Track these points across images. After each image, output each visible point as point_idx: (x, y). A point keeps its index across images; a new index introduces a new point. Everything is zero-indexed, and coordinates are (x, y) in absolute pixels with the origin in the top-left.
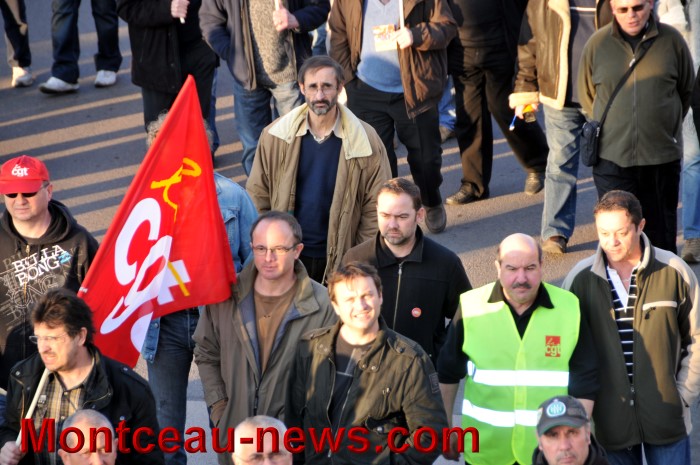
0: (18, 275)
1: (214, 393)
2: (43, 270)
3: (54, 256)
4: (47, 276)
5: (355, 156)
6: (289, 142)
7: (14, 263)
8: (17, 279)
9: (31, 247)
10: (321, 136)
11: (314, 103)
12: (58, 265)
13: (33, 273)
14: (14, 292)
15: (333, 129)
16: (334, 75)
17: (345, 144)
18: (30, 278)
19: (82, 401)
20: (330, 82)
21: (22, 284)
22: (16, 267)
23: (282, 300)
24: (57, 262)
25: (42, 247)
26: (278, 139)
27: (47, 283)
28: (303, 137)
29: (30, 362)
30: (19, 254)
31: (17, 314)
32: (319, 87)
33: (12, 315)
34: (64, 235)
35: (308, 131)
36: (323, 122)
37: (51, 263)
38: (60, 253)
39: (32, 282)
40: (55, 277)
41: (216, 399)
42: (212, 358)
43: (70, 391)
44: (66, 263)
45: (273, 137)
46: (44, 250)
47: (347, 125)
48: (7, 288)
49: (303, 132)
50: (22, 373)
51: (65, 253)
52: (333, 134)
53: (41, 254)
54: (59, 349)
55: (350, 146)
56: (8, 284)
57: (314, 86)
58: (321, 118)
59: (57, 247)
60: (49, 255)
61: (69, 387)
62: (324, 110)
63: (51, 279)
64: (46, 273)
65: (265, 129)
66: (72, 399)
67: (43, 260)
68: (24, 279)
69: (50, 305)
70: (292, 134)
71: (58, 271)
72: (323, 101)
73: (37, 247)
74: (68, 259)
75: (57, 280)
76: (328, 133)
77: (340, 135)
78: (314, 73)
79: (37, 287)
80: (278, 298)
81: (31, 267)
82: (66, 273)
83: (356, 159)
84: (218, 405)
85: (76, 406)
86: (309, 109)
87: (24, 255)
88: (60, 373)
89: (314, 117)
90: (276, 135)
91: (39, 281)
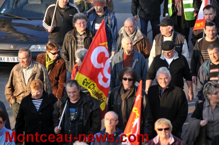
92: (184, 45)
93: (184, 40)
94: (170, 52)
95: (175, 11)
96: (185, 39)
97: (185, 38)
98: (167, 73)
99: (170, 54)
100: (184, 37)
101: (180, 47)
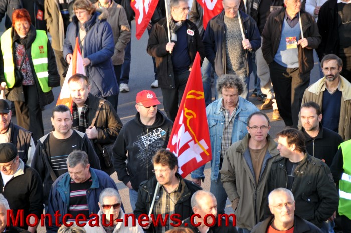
0: (144, 142)
1: (233, 195)
2: (154, 139)
3: (159, 133)
4: (156, 142)
5: (348, 99)
6: (318, 94)
7: (142, 137)
8: (144, 144)
9: (149, 130)
10: (332, 91)
11: (327, 76)
12: (161, 137)
13: (150, 140)
14: (143, 150)
15: (338, 87)
16: (337, 63)
17: (344, 94)
18: (149, 143)
19: (176, 198)
20: (334, 66)
21: (146, 146)
22: (143, 139)
23: (262, 151)
24: (160, 135)
25: (154, 129)
26: (313, 93)
27: (157, 145)
28: (324, 92)
29: (150, 181)
30: (144, 133)
31: (144, 159)
32: (329, 69)
33: (142, 160)
34: (163, 123)
35: (326, 89)
36: (332, 84)
37: (158, 136)
38: (161, 131)
39: (150, 145)
40: (160, 142)
41: (235, 198)
42: (231, 179)
43: (170, 194)
44: (164, 135)
45: (310, 92)
46: (154, 130)
47: (344, 85)
48: (140, 148)
49: (324, 89)
50: (147, 187)
51: (163, 131)
52: (338, 90)
53: (153, 132)
54: (167, 175)
55: (346, 94)
56: (140, 146)
57: (327, 68)
58: (332, 83)
59: (160, 129)
60: (157, 132)
61: (169, 192)
62: (332, 79)
63: (158, 143)
64: (156, 140)
65: (307, 89)
66: (171, 197)
67: (154, 135)
68: (147, 143)
69: (162, 156)
70: (319, 91)
71: (161, 139)
72: (331, 75)
73: (151, 129)
74: (165, 134)
75: (160, 143)
76: (335, 89)
77: (341, 90)
78: (327, 62)
79: (152, 146)
80: (260, 150)
81: (149, 138)
82: (164, 140)
83: (349, 100)
84: (235, 201)
85: (173, 200)
86: (326, 79)
87: (146, 133)
88: (165, 186)
89: (328, 82)
90: (312, 91)
91: (154, 144)
92: (30, 148)
93: (30, 139)
94: (8, 165)
95: (20, 77)
96: (32, 138)
97: (31, 136)
98: (3, 205)
99: (8, 168)
100: (30, 134)
101: (22, 151)
